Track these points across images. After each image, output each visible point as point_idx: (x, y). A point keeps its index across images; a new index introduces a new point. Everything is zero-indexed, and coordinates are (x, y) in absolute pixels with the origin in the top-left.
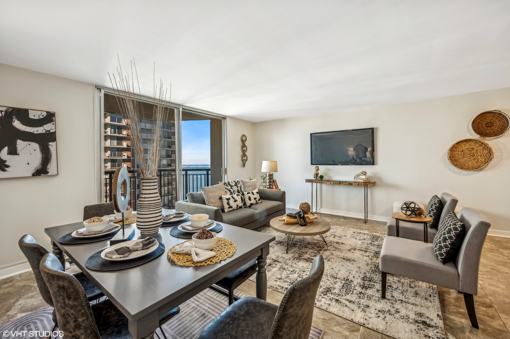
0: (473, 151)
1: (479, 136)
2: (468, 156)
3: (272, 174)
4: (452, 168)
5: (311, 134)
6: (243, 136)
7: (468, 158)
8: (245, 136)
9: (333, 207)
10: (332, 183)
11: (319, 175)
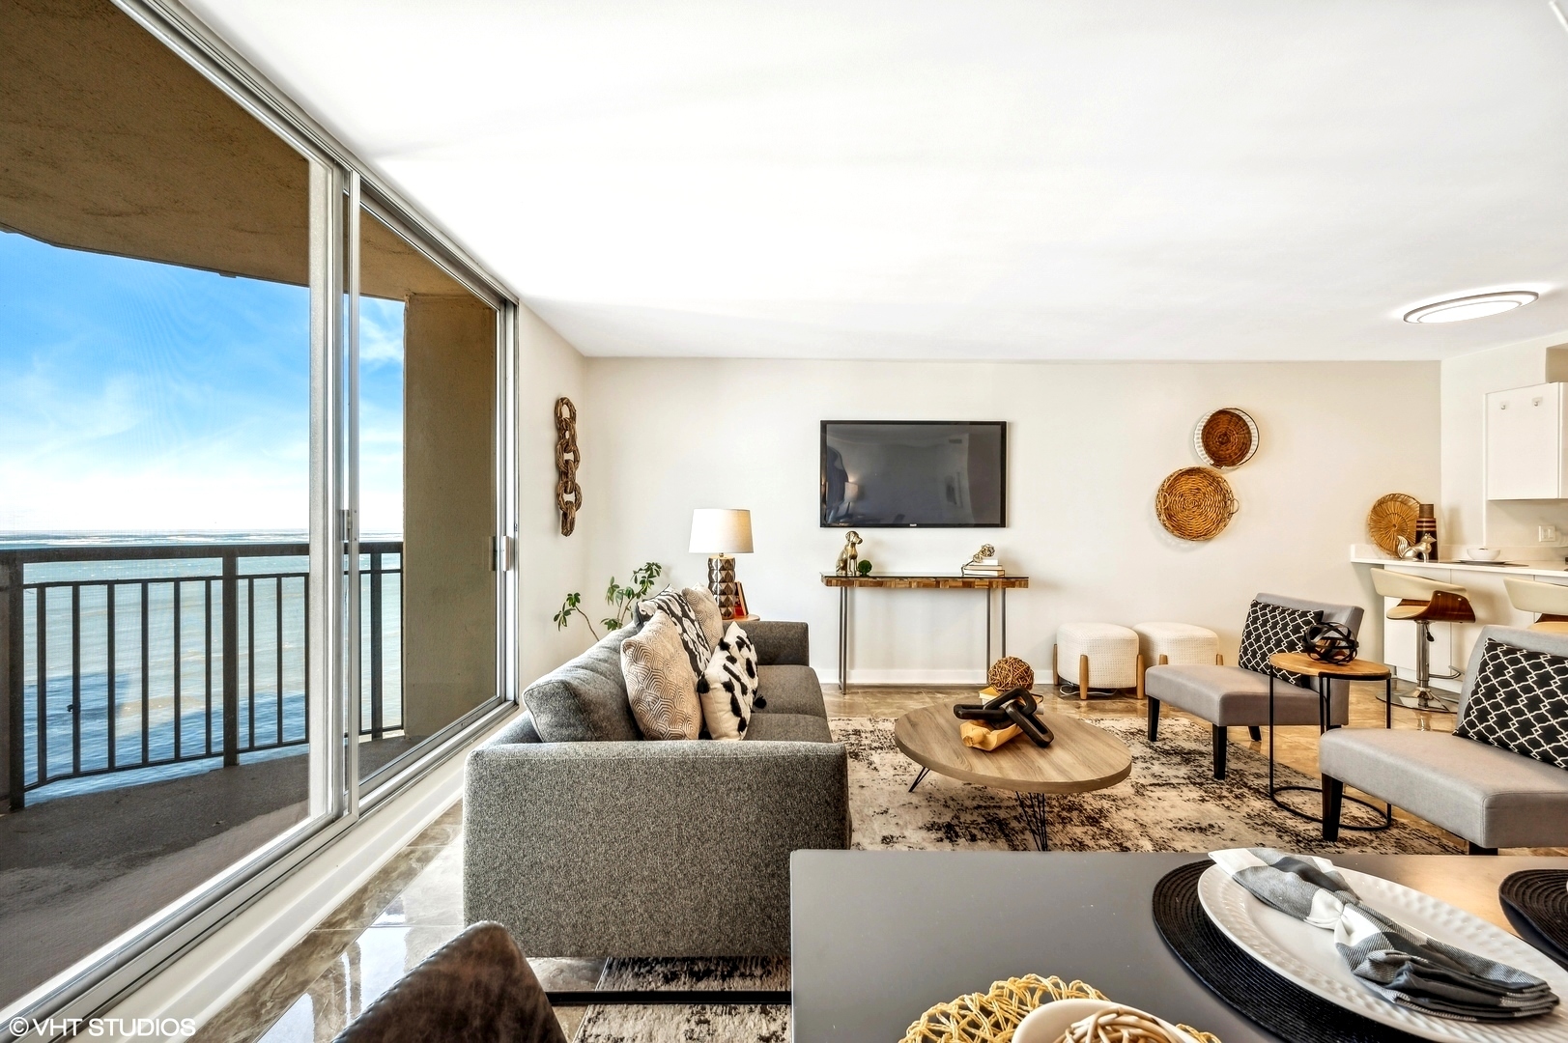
0: (1200, 496)
1: (1212, 462)
2: (1191, 506)
3: (733, 560)
4: (1162, 535)
5: (824, 425)
6: (562, 401)
7: (1191, 512)
8: (569, 404)
9: (889, 663)
10: (914, 585)
11: (859, 560)
